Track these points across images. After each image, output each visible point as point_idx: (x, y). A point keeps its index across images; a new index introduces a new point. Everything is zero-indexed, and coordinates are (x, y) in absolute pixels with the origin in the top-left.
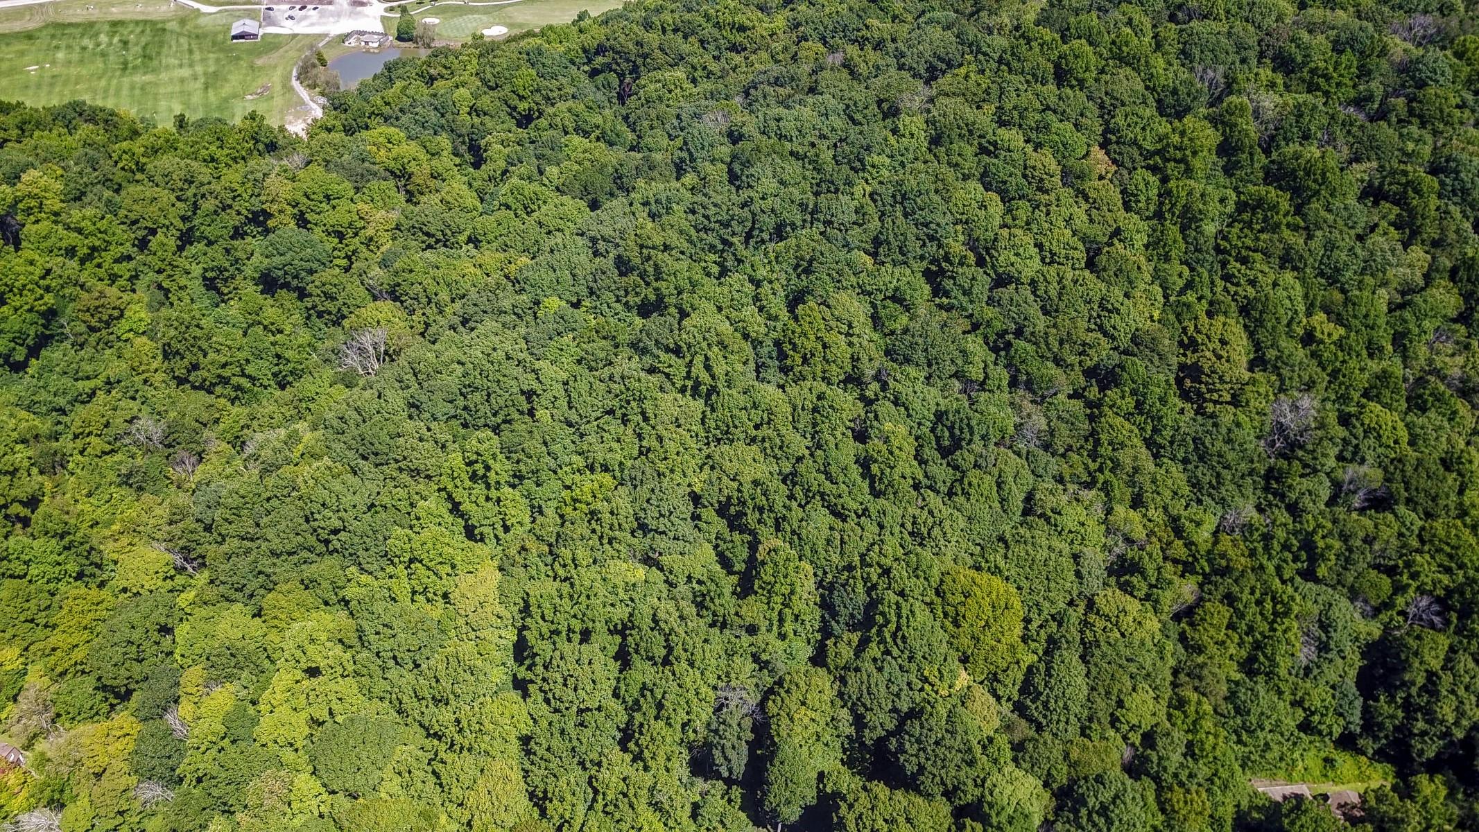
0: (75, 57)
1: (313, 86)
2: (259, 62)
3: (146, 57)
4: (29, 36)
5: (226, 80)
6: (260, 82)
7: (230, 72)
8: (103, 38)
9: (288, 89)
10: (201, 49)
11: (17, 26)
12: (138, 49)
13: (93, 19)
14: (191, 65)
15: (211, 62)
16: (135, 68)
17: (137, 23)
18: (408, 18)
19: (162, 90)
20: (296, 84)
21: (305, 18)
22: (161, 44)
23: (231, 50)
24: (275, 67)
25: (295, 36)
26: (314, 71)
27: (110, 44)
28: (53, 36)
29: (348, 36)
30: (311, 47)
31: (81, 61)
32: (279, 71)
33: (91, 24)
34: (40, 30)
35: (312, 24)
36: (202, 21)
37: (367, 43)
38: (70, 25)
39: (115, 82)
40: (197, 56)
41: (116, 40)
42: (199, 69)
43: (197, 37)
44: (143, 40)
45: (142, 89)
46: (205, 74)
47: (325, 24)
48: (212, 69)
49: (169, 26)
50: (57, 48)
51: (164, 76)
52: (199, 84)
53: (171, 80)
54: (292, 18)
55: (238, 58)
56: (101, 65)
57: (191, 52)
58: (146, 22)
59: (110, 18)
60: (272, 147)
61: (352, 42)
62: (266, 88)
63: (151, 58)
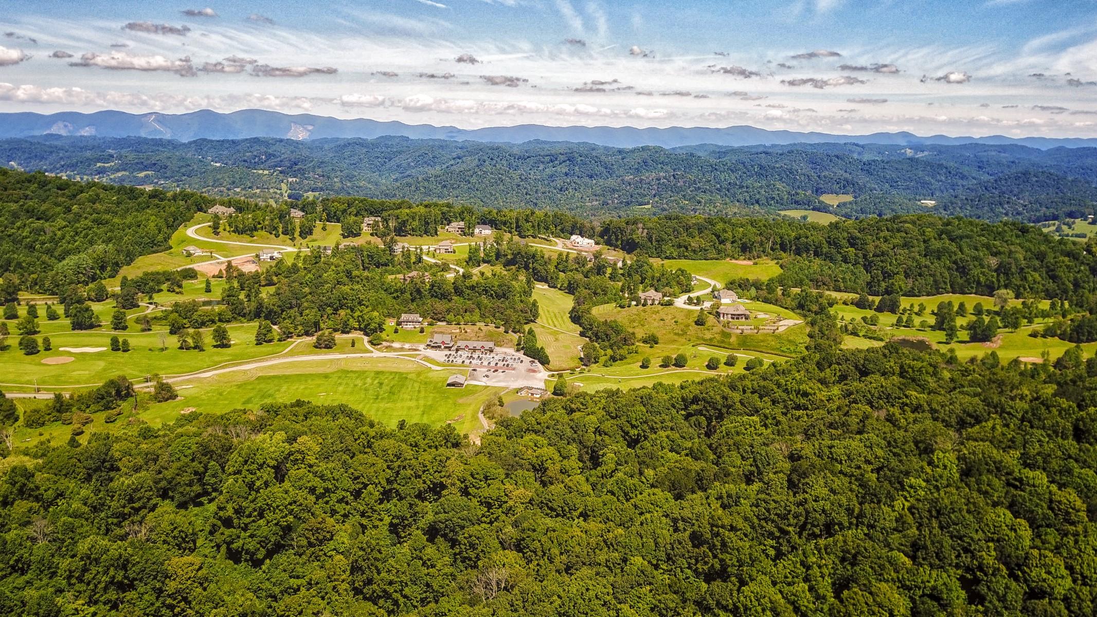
0: (349, 390)
1: (492, 418)
2: (460, 401)
3: (392, 393)
4: (326, 376)
5: (437, 410)
6: (458, 413)
7: (441, 405)
8: (369, 380)
9: (475, 418)
10: (426, 391)
11: (321, 370)
12: (388, 388)
13: (366, 369)
14: (417, 400)
15: (430, 399)
16: (382, 399)
17: (391, 373)
18: (562, 380)
19: (395, 413)
20: (481, 416)
21: (495, 377)
22: (402, 386)
23: (444, 393)
24: (470, 405)
25: (487, 387)
26: (494, 408)
27: (372, 384)
28: (340, 377)
29: (521, 389)
30: (495, 394)
31: (351, 393)
32: (472, 408)
33: (365, 372)
34: (333, 373)
35: (500, 381)
36: (430, 375)
37: (532, 394)
38: (351, 371)
39: (368, 406)
40: (422, 394)
41: (376, 382)
42: (422, 402)
43: (426, 383)
44: (392, 383)
45: (384, 411)
46: (425, 405)
47: (507, 381)
48: (429, 403)
49: (409, 376)
50: (340, 384)
51: (399, 405)
52: (419, 412)
53: (403, 407)
54: (487, 376)
55: (448, 398)
56: (363, 396)
57: (419, 392)
58: (396, 373)
59: (376, 369)
60: (456, 445)
61: (523, 393)
62: (461, 417)
63: (394, 394)
